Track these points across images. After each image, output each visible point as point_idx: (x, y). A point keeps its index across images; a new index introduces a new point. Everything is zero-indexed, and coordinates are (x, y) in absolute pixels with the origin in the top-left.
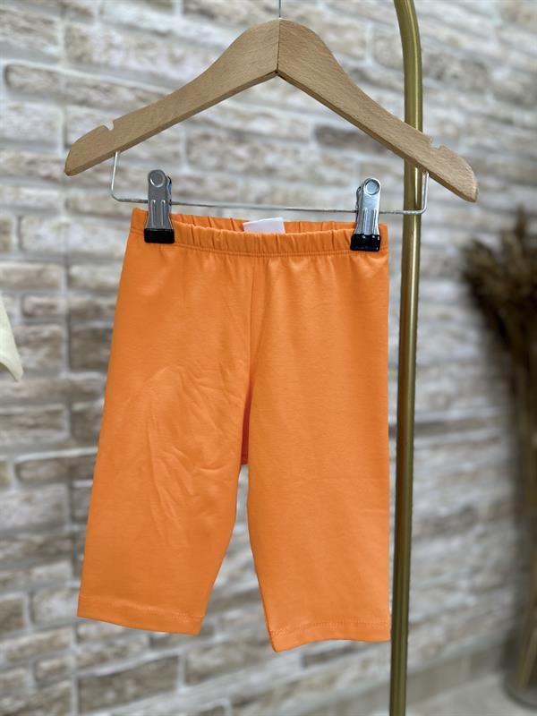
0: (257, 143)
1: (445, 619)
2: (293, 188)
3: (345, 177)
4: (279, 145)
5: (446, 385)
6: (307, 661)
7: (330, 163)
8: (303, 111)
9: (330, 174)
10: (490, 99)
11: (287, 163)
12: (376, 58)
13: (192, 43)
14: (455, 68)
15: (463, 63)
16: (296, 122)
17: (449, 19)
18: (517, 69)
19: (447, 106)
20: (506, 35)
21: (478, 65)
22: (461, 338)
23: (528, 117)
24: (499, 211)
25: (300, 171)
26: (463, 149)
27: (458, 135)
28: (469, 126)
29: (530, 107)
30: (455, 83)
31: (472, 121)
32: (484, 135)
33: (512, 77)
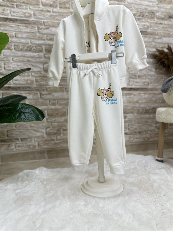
1: (149, 132)
5: (147, 80)
10: (156, 19)
14: (147, 14)
15: (148, 13)
17: (145, 4)
18: (162, 12)
19: (145, 22)
20: (158, 5)
21: (152, 13)
22: (151, 71)
23: (166, 22)
24: (159, 43)
26: (149, 30)
27: (148, 27)
28: (151, 25)
29: (166, 20)
30: (147, 17)
31: (151, 24)
32: (154, 27)
33: (161, 14)
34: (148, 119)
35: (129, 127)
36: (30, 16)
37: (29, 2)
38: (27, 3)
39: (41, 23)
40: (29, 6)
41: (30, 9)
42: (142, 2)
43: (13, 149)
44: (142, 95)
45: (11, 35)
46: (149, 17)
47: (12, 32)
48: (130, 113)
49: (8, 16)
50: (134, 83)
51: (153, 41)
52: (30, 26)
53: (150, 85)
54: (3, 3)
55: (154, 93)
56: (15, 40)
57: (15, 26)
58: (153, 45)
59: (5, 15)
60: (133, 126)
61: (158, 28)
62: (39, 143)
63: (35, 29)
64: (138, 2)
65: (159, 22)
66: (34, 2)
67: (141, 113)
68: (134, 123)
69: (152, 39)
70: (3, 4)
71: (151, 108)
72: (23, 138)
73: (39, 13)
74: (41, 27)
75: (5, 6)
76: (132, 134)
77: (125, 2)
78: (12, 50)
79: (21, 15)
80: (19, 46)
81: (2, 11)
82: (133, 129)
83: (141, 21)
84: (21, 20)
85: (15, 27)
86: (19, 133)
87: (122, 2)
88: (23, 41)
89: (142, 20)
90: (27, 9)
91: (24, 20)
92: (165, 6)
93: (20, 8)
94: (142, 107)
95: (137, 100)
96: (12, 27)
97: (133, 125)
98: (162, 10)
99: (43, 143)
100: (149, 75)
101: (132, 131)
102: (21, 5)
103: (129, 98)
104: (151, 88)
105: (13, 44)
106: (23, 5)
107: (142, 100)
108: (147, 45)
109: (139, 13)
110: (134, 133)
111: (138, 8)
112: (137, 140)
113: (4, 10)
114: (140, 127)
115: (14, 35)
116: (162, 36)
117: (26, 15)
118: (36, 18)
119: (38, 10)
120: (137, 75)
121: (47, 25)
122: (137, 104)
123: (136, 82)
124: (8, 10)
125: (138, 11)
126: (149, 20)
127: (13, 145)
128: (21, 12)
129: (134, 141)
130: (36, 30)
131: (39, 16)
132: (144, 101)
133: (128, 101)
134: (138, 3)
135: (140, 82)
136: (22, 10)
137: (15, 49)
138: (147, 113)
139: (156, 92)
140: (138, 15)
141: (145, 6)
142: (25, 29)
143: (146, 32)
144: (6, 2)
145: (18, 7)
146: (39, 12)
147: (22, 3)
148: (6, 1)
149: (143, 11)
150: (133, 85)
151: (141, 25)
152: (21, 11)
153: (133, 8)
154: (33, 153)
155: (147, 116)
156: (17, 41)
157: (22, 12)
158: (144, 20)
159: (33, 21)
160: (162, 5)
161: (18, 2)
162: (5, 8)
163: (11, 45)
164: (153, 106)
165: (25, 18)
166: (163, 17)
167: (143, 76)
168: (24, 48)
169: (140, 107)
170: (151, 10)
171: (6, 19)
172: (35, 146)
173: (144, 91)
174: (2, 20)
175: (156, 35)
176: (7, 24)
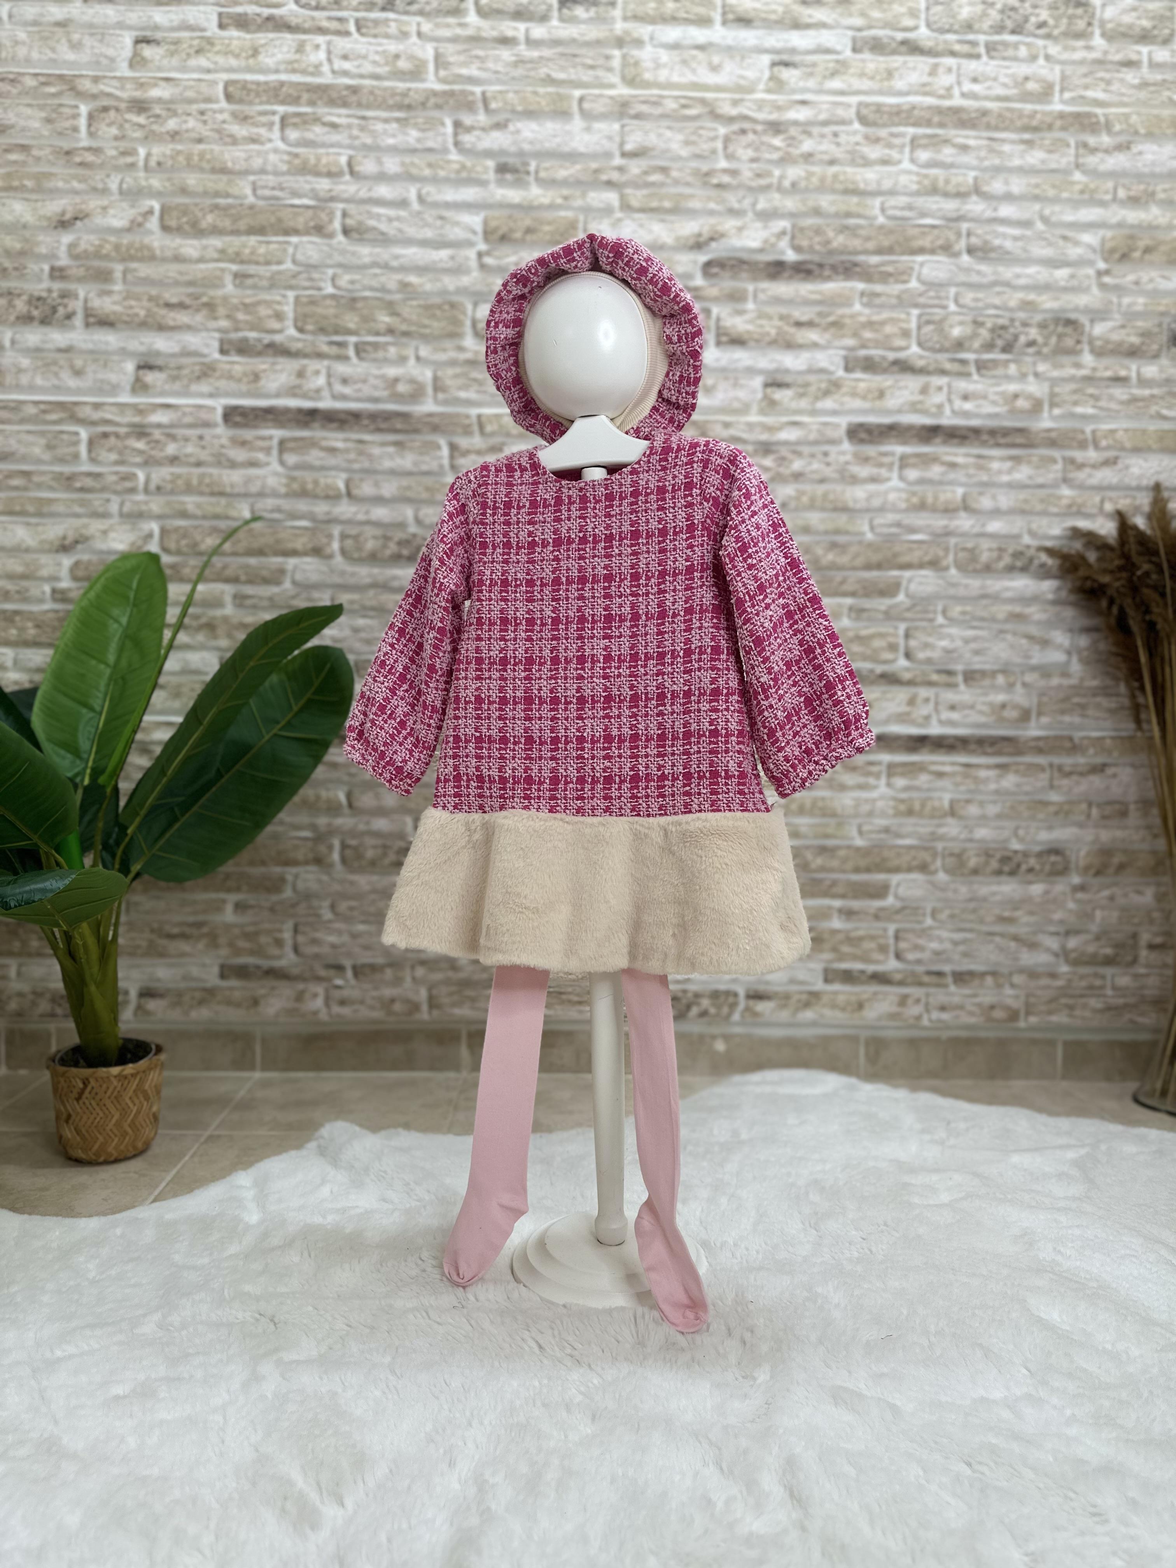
0: (784, 451)
1: (1017, 979)
2: (820, 489)
3: (883, 472)
4: (806, 450)
5: (1020, 697)
6: (829, 976)
7: (866, 460)
8: (835, 413)
9: (863, 471)
10: (1088, 359)
11: (815, 466)
12: (920, 344)
13: (723, 370)
14: (1033, 333)
15: (1042, 326)
16: (826, 424)
17: (1022, 281)
18: (1131, 316)
19: (1022, 377)
20: (1107, 279)
21: (1068, 325)
22: (1045, 643)
23: (1151, 370)
24: (1099, 488)
25: (828, 472)
26: (1045, 422)
27: (1037, 406)
28: (1052, 395)
29: (1156, 356)
30: (1031, 350)
31: (1057, 390)
32: (1076, 403)
33: (1123, 327)
34: (1016, 905)
35: (903, 945)
36: (417, 394)
37: (413, 328)
38: (406, 334)
39: (467, 422)
40: (414, 343)
41: (418, 358)
42: (1007, 273)
43: (315, 1013)
44: (983, 773)
45: (328, 487)
46: (1045, 350)
47: (333, 473)
48: (909, 870)
49: (319, 399)
50: (936, 710)
51: (1065, 480)
52: (418, 440)
53: (1033, 723)
54: (298, 340)
55: (1060, 768)
56: (345, 509)
57: (350, 445)
58: (1065, 502)
59: (305, 396)
60: (921, 942)
61: (1101, 408)
62: (435, 992)
63: (438, 453)
64: (979, 273)
65: (1108, 374)
66: (435, 324)
67: (975, 872)
68: (929, 922)
69: (1059, 466)
70: (300, 345)
71: (1037, 848)
72: (364, 966)
73: (456, 376)
74: (463, 442)
75: (306, 356)
76: (920, 984)
77: (905, 282)
78: (330, 557)
79: (377, 394)
80: (362, 539)
81: (294, 381)
82: (926, 956)
83: (994, 377)
84: (374, 416)
85: (347, 451)
86: (345, 938)
87: (891, 280)
88: (380, 513)
89: (1000, 371)
90: (402, 360)
91: (388, 416)
92: (1151, 280)
93: (375, 360)
94: (982, 841)
95: (952, 802)
96: (332, 450)
97: (924, 932)
98: (1130, 305)
99: (451, 994)
100: (1034, 669)
101: (920, 969)
102: (376, 346)
103: (906, 789)
104: (1038, 739)
105: (336, 531)
106: (387, 344)
107: (981, 804)
108: (1026, 501)
109: (984, 333)
110: (926, 979)
111: (980, 304)
112: (945, 1016)
113: (301, 374)
114: (961, 948)
115: (341, 485)
116: (1123, 449)
117: (401, 388)
118: (446, 402)
119: (453, 363)
120: (959, 668)
121: (493, 434)
122: (950, 820)
123: (953, 708)
124: (317, 373)
125: (977, 324)
126: (1042, 368)
127: (315, 995)
128: (376, 377)
129: (925, 1022)
130: (441, 458)
131: (460, 388)
132: (992, 810)
133: (902, 807)
134: (985, 281)
135: (972, 707)
136: (379, 368)
137: (343, 552)
138: (1012, 873)
139: (1067, 761)
140: (976, 344)
141: (1026, 288)
142: (391, 457)
143: (1020, 431)
144: (309, 337)
145: (363, 355)
146: (458, 370)
147: (384, 335)
148: (313, 333)
149: (1012, 320)
150: (934, 721)
151: (992, 397)
152: (376, 372)
153: (953, 307)
154: (403, 1036)
155: (1008, 888)
156: (356, 513)
157: (383, 377)
158: (1013, 369)
159: (430, 415)
160: (1131, 278)
161: (363, 332)
162: (305, 362)
163: (330, 536)
164: (1044, 836)
165: (395, 402)
166: (1135, 340)
167: (993, 674)
168: (385, 546)
169: (971, 840)
170: (1064, 311)
171: (308, 417)
172: (415, 1007)
173: (999, 753)
174: (290, 421)
175: (1082, 445)
176: (312, 438)
